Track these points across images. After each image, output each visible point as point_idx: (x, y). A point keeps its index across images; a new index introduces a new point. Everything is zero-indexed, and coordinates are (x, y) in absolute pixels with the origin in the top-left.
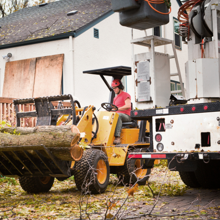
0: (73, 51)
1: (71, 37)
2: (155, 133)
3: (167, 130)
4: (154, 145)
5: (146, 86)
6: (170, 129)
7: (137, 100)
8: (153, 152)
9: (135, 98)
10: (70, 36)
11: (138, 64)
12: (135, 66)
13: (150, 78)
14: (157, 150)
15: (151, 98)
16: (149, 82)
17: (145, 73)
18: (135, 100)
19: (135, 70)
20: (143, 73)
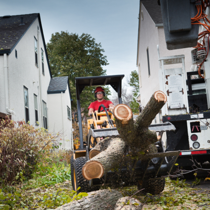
0: (8, 68)
1: (5, 55)
2: (190, 134)
3: (202, 131)
4: (190, 144)
5: (178, 96)
6: (206, 130)
7: (170, 107)
8: (189, 150)
9: (168, 106)
10: (5, 53)
11: (168, 77)
12: (166, 79)
13: (183, 89)
14: (193, 148)
15: (184, 105)
16: (181, 93)
17: (177, 85)
18: (168, 107)
19: (166, 82)
20: (175, 85)
